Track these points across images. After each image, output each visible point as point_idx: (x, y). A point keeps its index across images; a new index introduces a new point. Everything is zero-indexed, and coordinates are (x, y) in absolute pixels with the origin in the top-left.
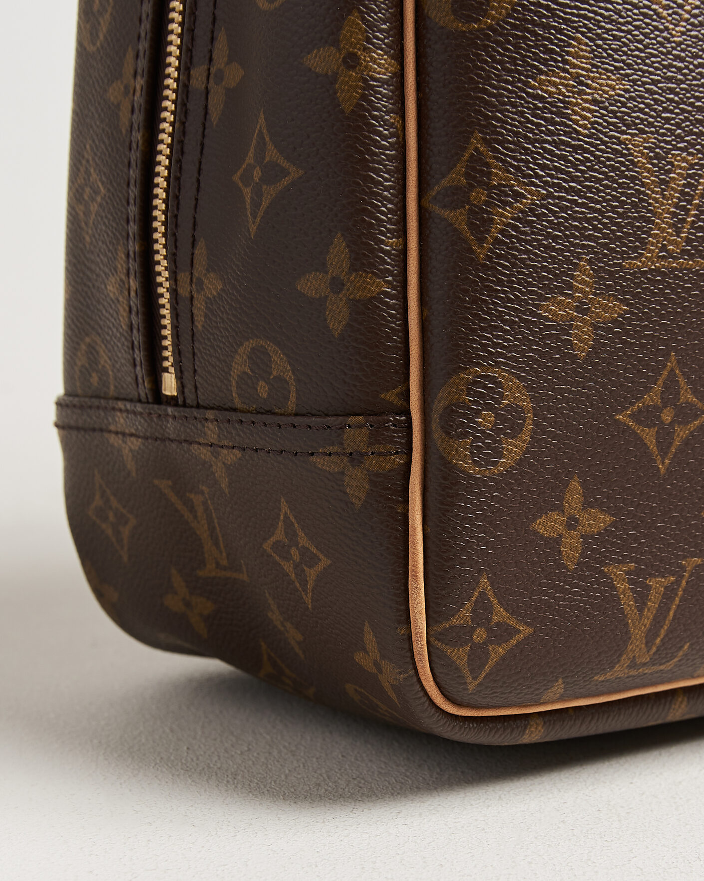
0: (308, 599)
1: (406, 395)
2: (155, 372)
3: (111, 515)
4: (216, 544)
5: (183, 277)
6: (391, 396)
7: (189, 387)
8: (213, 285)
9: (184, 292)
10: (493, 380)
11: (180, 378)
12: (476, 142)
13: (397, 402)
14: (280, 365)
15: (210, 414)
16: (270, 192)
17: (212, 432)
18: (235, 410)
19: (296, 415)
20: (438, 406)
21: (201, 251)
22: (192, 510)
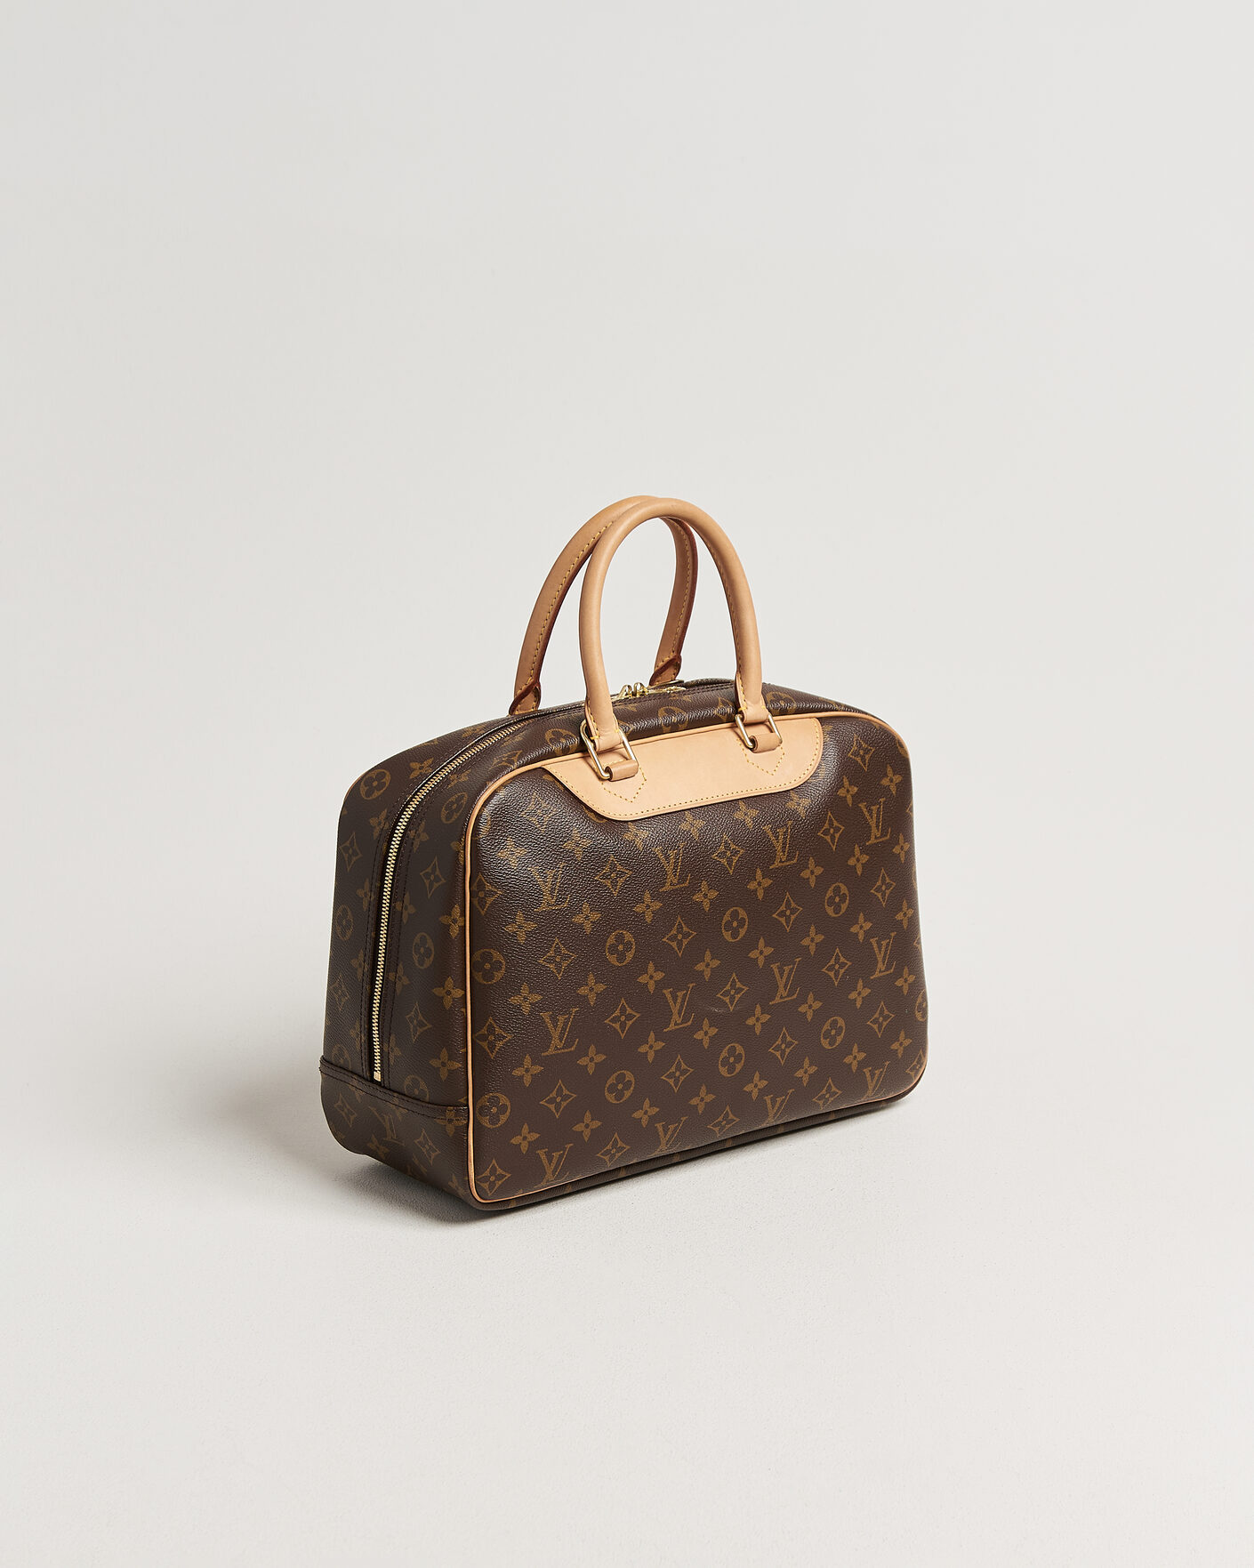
0: (431, 1162)
1: (467, 1100)
2: (372, 1069)
3: (346, 1110)
4: (393, 1131)
5: (386, 1045)
6: (462, 1100)
7: (386, 1078)
8: (397, 1052)
9: (385, 1049)
10: (497, 1097)
11: (382, 1072)
12: (490, 1020)
13: (465, 1102)
14: (423, 1085)
15: (396, 1095)
16: (420, 1030)
17: (396, 1101)
18: (405, 1095)
19: (429, 1103)
20: (478, 1106)
21: (392, 1037)
22: (384, 1119)
